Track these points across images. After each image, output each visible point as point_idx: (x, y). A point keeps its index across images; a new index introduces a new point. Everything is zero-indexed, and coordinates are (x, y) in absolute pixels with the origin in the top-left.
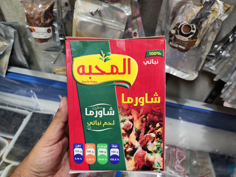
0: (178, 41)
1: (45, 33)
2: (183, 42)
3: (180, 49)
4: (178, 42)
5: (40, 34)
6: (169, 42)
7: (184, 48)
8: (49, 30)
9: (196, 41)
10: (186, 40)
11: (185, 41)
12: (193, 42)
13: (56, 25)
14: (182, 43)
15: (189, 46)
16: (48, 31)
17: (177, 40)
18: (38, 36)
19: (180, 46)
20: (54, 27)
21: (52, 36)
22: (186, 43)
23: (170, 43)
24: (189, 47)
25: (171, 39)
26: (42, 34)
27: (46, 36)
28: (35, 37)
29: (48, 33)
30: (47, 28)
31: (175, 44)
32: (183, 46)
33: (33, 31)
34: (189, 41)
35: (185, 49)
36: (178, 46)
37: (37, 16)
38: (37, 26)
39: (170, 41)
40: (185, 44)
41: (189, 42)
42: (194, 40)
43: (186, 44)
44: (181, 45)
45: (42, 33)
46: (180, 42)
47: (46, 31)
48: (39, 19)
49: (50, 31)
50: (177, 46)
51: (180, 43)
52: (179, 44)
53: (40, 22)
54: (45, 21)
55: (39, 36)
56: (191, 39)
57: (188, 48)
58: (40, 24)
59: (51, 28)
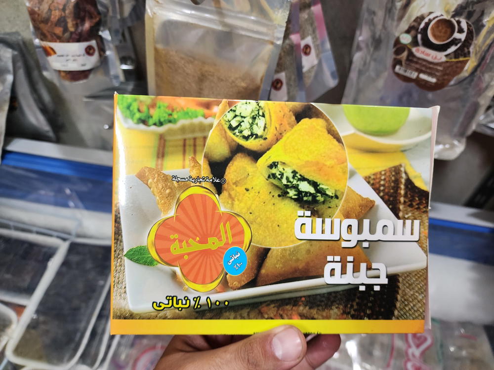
0: (417, 63)
1: (79, 56)
2: (431, 66)
3: (423, 83)
4: (418, 66)
5: (67, 60)
6: (394, 67)
7: (434, 80)
8: (90, 49)
9: (465, 62)
10: (441, 58)
11: (436, 61)
12: (459, 65)
13: (106, 34)
14: (430, 68)
15: (448, 74)
16: (88, 50)
17: (415, 60)
18: (64, 66)
19: (423, 76)
20: (101, 40)
21: (99, 64)
22: (440, 68)
23: (398, 67)
24: (446, 77)
25: (399, 57)
26: (74, 60)
27: (83, 65)
28: (58, 69)
29: (87, 56)
30: (84, 45)
31: (410, 71)
32: (430, 74)
33: (52, 52)
34: (447, 62)
35: (436, 84)
36: (418, 76)
37: (56, 15)
38: (60, 39)
39: (397, 62)
40: (437, 70)
41: (448, 64)
42: (461, 59)
43: (441, 70)
44: (424, 72)
45: (73, 56)
46: (424, 66)
47: (83, 52)
48: (62, 22)
49: (91, 51)
50: (414, 75)
51: (424, 69)
52: (420, 71)
53: (66, 29)
54: (76, 26)
55: (65, 64)
56: (453, 56)
57: (444, 80)
58: (67, 35)
59: (93, 43)
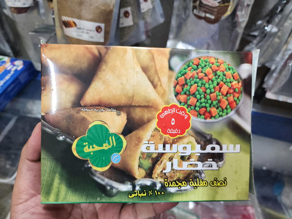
0: (204, 7)
2: (211, 9)
3: (208, 19)
4: (204, 9)
6: (193, 10)
7: (213, 17)
9: (228, 6)
10: (216, 4)
11: (213, 6)
12: (225, 8)
17: (203, 5)
19: (208, 15)
22: (216, 10)
23: (195, 11)
24: (219, 15)
25: (195, 4)
31: (201, 12)
32: (211, 14)
34: (219, 6)
35: (214, 19)
36: (205, 16)
39: (195, 7)
40: (214, 11)
41: (220, 8)
42: (226, 4)
44: (208, 13)
46: (208, 9)
50: (203, 15)
52: (206, 12)
55: (14, 3)
56: (221, 2)
57: (218, 17)
